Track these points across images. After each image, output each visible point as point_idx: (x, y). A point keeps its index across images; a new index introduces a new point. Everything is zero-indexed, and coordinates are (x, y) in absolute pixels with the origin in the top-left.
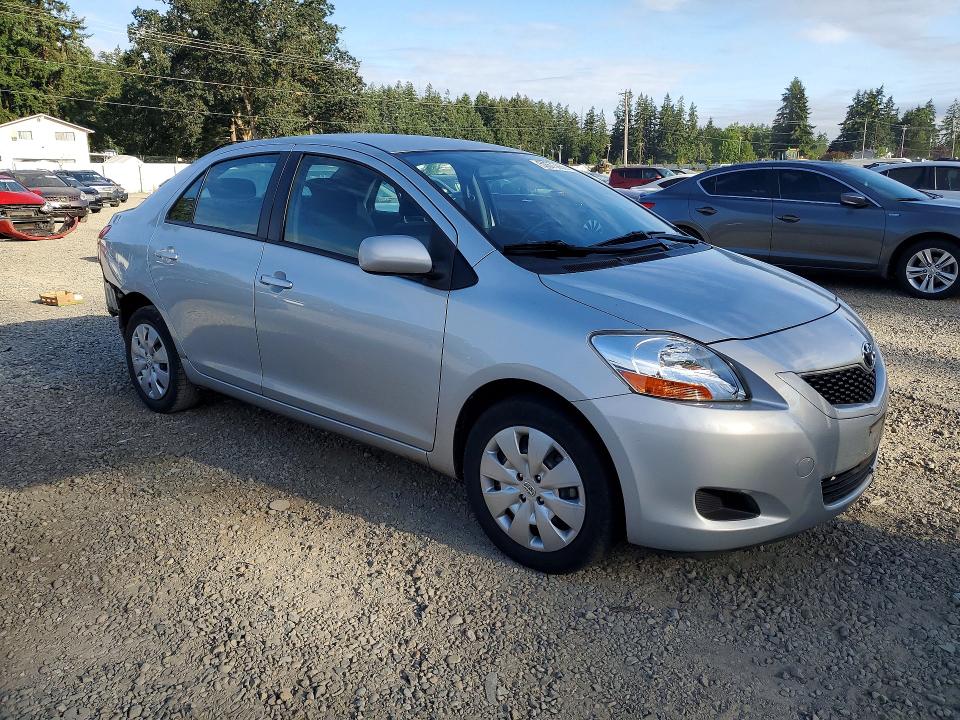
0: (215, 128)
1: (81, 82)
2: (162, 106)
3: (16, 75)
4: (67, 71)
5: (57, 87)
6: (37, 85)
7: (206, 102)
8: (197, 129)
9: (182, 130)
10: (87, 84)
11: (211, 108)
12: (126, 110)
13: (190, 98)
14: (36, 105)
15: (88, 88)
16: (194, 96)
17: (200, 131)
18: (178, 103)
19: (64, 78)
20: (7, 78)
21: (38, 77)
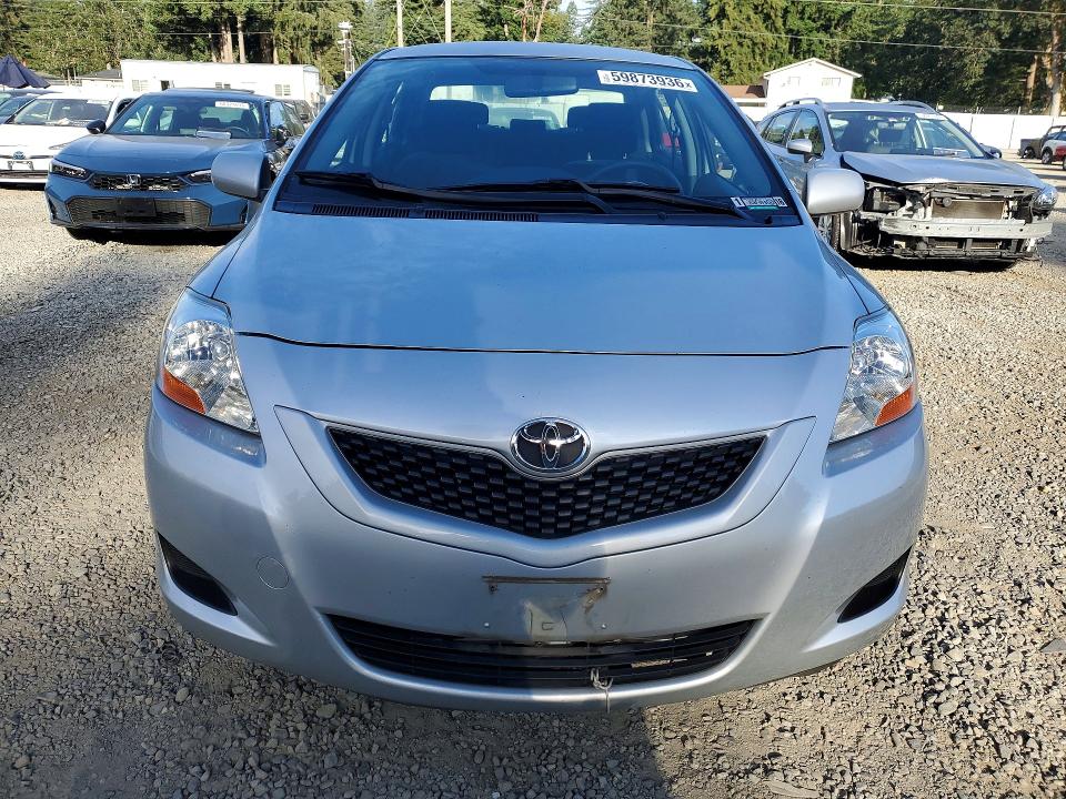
0: (1008, 68)
1: (871, 22)
2: (942, 44)
3: (809, 18)
4: (858, 11)
5: (844, 30)
6: (826, 28)
7: (999, 35)
8: (977, 70)
9: (960, 71)
10: (877, 24)
11: (1004, 43)
12: (905, 51)
13: (979, 31)
14: (819, 49)
15: (876, 28)
16: (985, 28)
17: (982, 72)
18: (963, 38)
19: (855, 18)
20: (799, 23)
21: (830, 20)
